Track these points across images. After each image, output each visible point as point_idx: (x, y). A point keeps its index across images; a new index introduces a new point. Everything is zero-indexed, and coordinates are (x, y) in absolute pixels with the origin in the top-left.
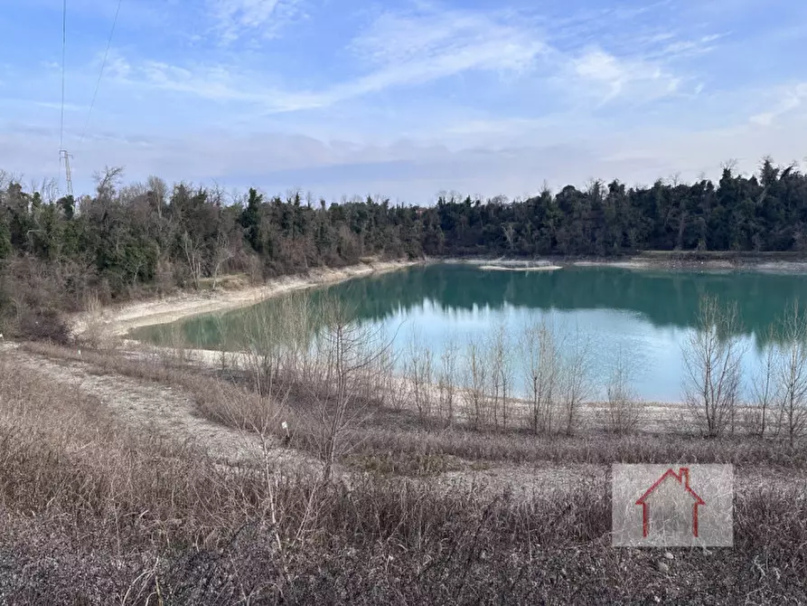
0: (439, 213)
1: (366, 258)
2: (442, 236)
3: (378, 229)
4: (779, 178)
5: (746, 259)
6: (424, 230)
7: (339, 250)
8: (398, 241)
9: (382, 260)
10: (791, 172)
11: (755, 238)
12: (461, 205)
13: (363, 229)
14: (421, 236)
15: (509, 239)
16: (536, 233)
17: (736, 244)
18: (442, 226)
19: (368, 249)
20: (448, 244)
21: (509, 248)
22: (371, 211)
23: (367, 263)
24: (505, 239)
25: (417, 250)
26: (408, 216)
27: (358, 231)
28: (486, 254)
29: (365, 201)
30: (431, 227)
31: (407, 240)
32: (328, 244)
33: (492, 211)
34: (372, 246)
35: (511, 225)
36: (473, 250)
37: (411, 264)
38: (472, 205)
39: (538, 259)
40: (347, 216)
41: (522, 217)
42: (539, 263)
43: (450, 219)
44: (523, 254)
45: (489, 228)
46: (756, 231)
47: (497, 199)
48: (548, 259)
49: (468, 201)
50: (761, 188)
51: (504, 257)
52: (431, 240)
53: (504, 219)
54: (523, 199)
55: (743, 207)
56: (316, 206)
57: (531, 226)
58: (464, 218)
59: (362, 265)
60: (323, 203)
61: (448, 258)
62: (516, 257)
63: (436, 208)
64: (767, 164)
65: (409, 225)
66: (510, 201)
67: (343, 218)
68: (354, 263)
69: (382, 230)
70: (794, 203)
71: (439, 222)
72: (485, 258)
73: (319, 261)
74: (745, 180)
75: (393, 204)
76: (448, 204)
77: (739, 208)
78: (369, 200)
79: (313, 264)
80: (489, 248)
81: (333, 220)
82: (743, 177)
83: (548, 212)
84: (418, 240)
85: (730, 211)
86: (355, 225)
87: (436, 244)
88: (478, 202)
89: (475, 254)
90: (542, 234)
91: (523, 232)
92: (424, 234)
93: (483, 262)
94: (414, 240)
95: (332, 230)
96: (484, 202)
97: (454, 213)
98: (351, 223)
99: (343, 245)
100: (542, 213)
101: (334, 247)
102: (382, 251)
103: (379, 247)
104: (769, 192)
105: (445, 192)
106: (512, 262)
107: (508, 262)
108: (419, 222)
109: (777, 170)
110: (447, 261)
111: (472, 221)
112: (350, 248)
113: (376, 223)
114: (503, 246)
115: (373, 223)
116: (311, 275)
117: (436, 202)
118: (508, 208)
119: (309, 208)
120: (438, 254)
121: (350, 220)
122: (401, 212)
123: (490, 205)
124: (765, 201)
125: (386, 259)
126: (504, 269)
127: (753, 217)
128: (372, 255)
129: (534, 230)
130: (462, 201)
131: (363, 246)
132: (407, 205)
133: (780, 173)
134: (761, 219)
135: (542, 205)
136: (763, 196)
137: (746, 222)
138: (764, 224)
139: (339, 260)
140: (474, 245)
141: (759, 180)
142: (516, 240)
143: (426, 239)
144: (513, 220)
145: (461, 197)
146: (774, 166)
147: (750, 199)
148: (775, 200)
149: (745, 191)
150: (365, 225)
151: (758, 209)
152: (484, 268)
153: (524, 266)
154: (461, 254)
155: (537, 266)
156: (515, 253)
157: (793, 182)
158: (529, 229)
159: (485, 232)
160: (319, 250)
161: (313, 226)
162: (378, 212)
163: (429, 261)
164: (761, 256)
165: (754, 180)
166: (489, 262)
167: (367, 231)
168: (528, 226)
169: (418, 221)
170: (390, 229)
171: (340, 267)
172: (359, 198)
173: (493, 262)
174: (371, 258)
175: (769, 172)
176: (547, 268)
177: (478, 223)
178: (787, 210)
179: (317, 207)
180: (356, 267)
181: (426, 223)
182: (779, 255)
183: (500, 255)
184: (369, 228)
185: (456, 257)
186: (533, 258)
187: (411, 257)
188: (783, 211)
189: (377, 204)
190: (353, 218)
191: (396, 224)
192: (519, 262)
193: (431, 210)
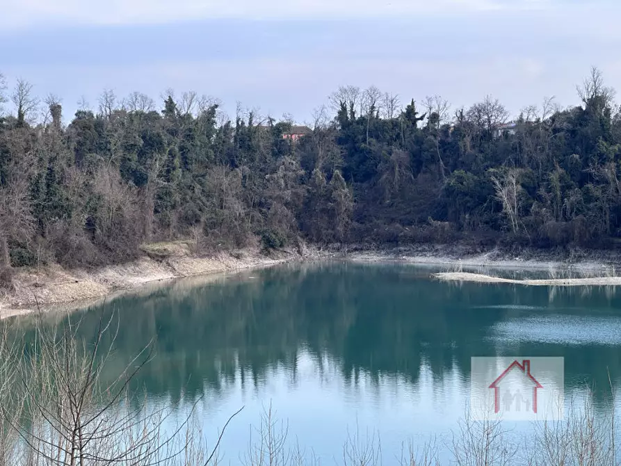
0: (340, 141)
1: (157, 247)
2: (345, 194)
3: (189, 175)
6: (302, 181)
7: (90, 226)
8: (238, 208)
9: (196, 252)
12: (394, 123)
13: (153, 175)
14: (295, 194)
15: (508, 208)
16: (575, 196)
18: (347, 173)
19: (164, 224)
20: (360, 217)
21: (509, 230)
22: (173, 133)
23: (160, 258)
24: (499, 206)
25: (282, 230)
26: (263, 144)
27: (140, 180)
28: (450, 243)
29: (160, 108)
30: (318, 173)
31: (261, 204)
32: (63, 210)
33: (468, 140)
34: (173, 217)
35: (513, 176)
36: (423, 231)
37: (268, 262)
38: (420, 125)
39: (579, 259)
40: (116, 141)
41: (541, 157)
42: (580, 267)
43: (365, 156)
44: (544, 245)
45: (460, 180)
47: (479, 110)
48: (603, 258)
49: (410, 112)
51: (496, 251)
52: (318, 207)
53: (497, 162)
54: (542, 114)
56: (38, 117)
57: (561, 179)
58: (399, 154)
59: (146, 264)
60: (55, 110)
61: (360, 250)
62: (526, 251)
63: (332, 129)
65: (265, 170)
66: (511, 117)
67: (103, 148)
68: (128, 257)
69: (199, 178)
71: (340, 161)
72: (450, 253)
73: (40, 252)
75: (227, 116)
76: (362, 119)
78: (170, 105)
79: (26, 261)
80: (460, 228)
81: (79, 153)
83: (603, 145)
84: (287, 204)
86: (133, 165)
87: (331, 214)
88: (434, 118)
89: (426, 242)
90: (588, 198)
91: (542, 191)
92: (302, 191)
93: (443, 261)
94: (277, 207)
95: (77, 176)
96: (449, 118)
97: (374, 141)
98: (124, 160)
99: (102, 214)
100: (589, 148)
101: (82, 218)
102: (197, 231)
103: (189, 220)
105: (354, 91)
106: (516, 264)
107: (504, 264)
108: (291, 162)
110: (358, 258)
111: (418, 162)
112: (119, 223)
113: (185, 163)
114: (495, 225)
115: (177, 161)
116: (17, 283)
117: (333, 114)
118: (506, 134)
119: (20, 123)
120: (338, 240)
121: (120, 153)
122: (245, 137)
123: (463, 126)
125: (208, 250)
126: (497, 280)
128: (174, 238)
129: (569, 187)
130: (396, 114)
131: (151, 217)
132: (261, 120)
135: (588, 130)
139: (91, 251)
140: (423, 221)
142: (525, 211)
143: (308, 203)
144: (518, 163)
145: (392, 104)
150: (157, 164)
152: (448, 276)
153: (544, 275)
154: (391, 242)
155: (578, 276)
156: (524, 243)
158: (557, 184)
159: (449, 191)
160: (40, 223)
161: (28, 167)
162: (189, 137)
163: (312, 257)
166: (461, 263)
167: (163, 183)
168: (554, 176)
169: (287, 159)
170: (220, 177)
171: (93, 266)
172: (144, 98)
173: (470, 262)
174: (170, 247)
176: (601, 281)
177: (433, 167)
179: (40, 120)
180: (130, 268)
181: (307, 164)
183: (485, 246)
184: (167, 174)
185: (378, 248)
186: (567, 255)
187: (269, 246)
189: (188, 116)
190: (129, 148)
191: (234, 165)
192: (532, 265)
193: (320, 134)
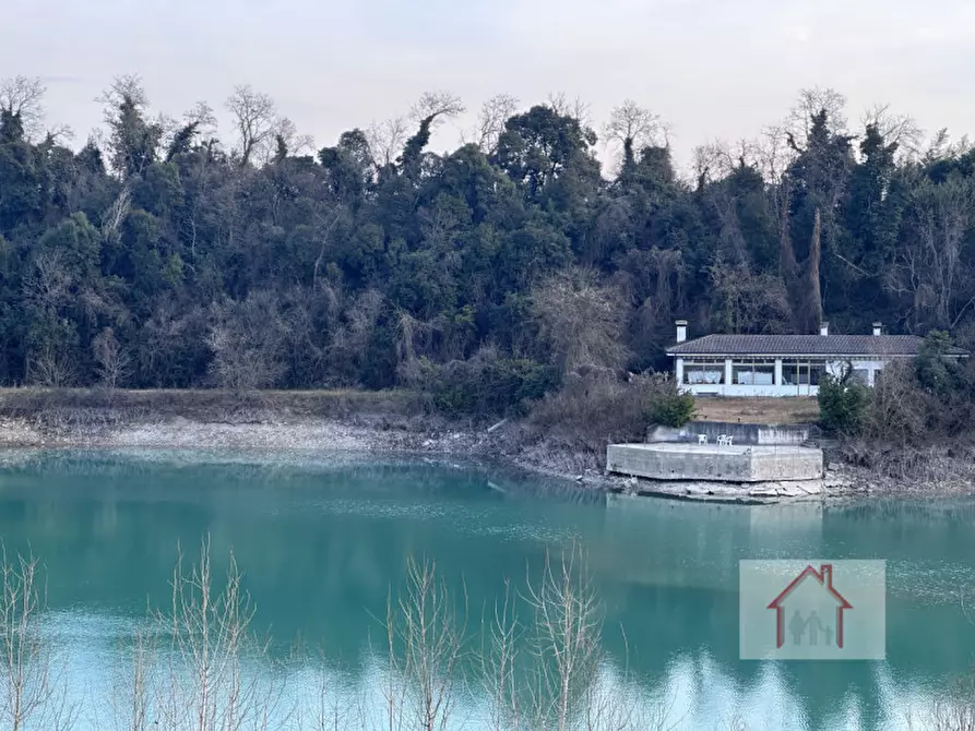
4: (162, 155)
5: (78, 413)
10: (196, 141)
11: (104, 344)
17: (47, 363)
46: (103, 321)
50: (114, 187)
55: (63, 240)
64: (128, 108)
70: (208, 236)
74: (67, 153)
77: (52, 243)
82: (62, 141)
85: (24, 253)
104: (137, 199)
109: (156, 130)
124: (126, 224)
127: (95, 273)
133: (166, 141)
134: (117, 282)
136: (121, 208)
137: (73, 289)
138: (128, 299)
141: (107, 157)
146: (149, 115)
147: (82, 215)
148: (155, 226)
149: (68, 189)
151: (106, 248)
157: (200, 172)
164: (122, 403)
165: (92, 156)
175: (135, 137)
178: (188, 259)
182: (172, 400)
188: (177, 262)
